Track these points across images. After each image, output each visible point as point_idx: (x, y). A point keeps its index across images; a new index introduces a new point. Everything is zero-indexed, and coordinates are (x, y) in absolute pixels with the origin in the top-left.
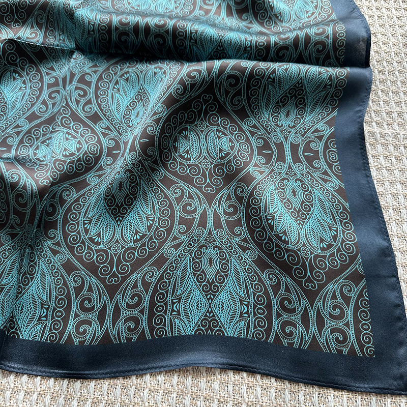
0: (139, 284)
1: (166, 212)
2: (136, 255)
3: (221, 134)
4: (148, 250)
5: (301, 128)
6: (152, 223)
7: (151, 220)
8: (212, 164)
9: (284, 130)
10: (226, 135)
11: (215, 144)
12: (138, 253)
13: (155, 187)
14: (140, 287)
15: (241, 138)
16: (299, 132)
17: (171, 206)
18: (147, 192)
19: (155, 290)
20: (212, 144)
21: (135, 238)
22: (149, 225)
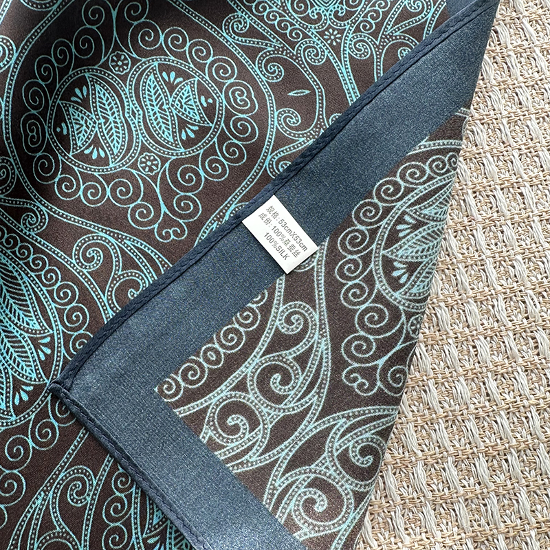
0: (56, 516)
1: (77, 317)
2: (31, 444)
3: (173, 75)
4: (56, 424)
5: (366, 16)
6: (48, 351)
7: (45, 345)
8: (164, 160)
9: (327, 30)
10: (187, 76)
11: (165, 107)
12: (33, 438)
13: (32, 257)
14: (60, 525)
15: (226, 71)
16: (365, 27)
17: (86, 298)
18: (16, 274)
19: (98, 526)
20: (156, 109)
21: (17, 402)
22: (43, 358)
